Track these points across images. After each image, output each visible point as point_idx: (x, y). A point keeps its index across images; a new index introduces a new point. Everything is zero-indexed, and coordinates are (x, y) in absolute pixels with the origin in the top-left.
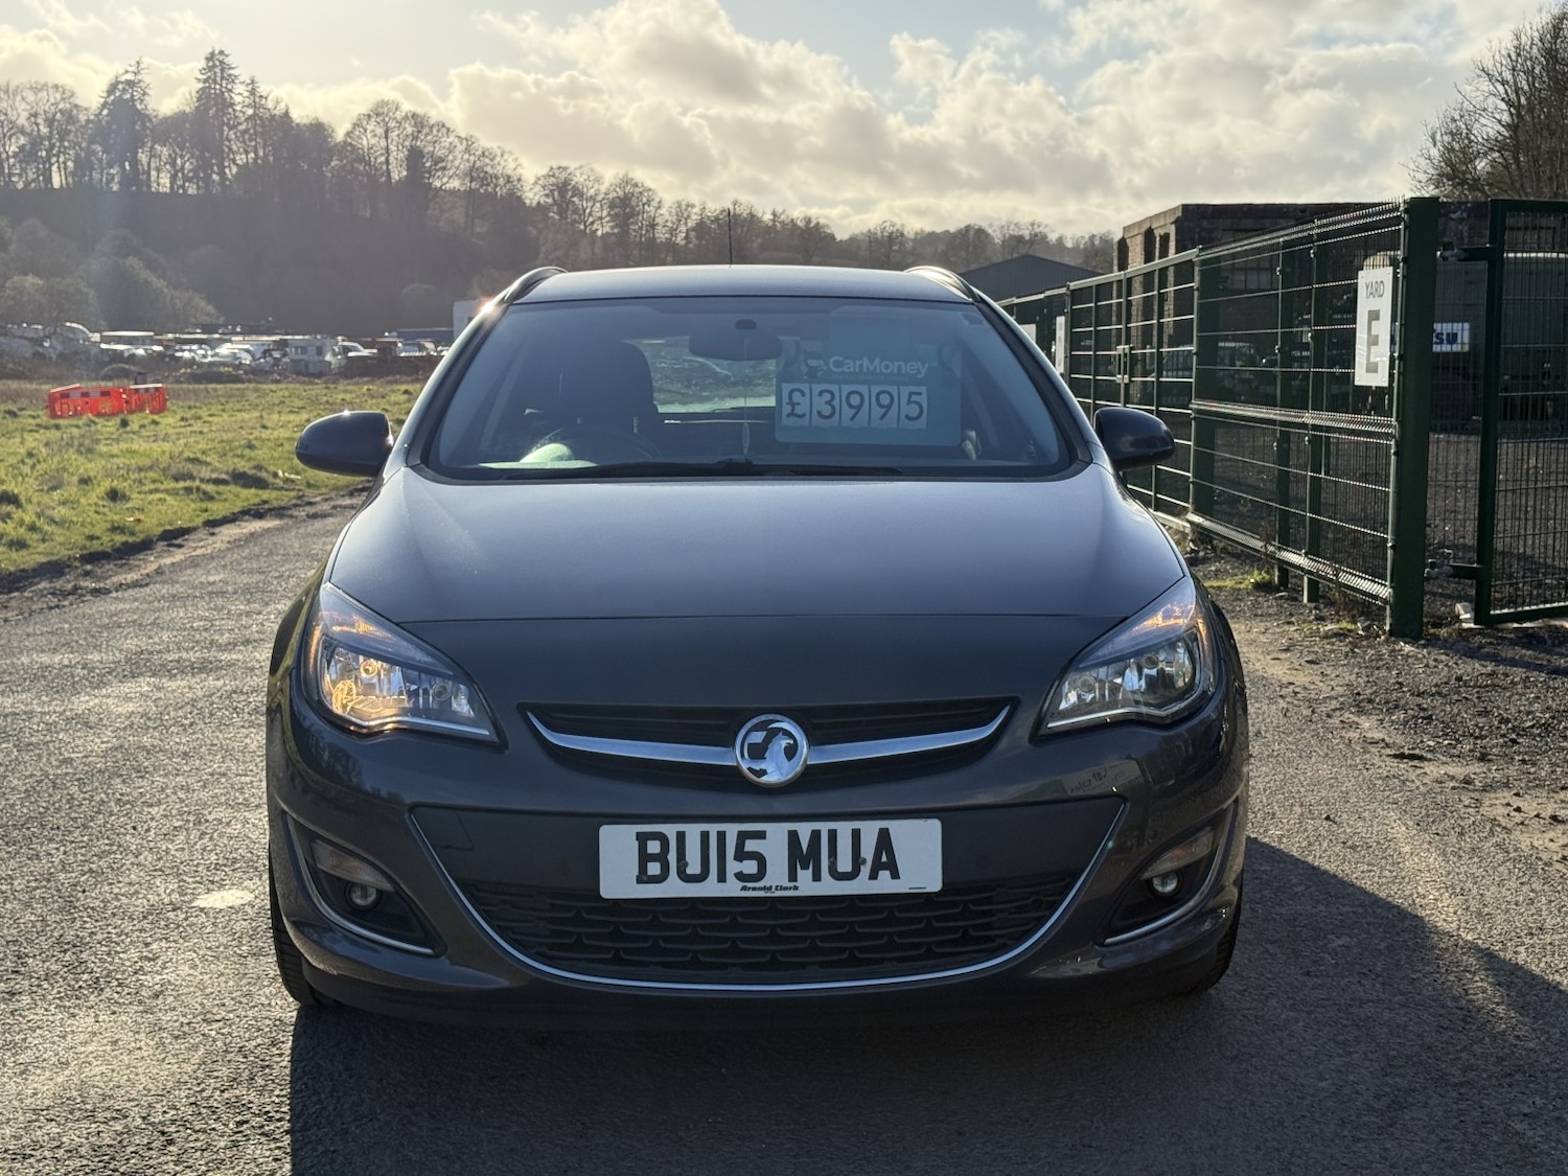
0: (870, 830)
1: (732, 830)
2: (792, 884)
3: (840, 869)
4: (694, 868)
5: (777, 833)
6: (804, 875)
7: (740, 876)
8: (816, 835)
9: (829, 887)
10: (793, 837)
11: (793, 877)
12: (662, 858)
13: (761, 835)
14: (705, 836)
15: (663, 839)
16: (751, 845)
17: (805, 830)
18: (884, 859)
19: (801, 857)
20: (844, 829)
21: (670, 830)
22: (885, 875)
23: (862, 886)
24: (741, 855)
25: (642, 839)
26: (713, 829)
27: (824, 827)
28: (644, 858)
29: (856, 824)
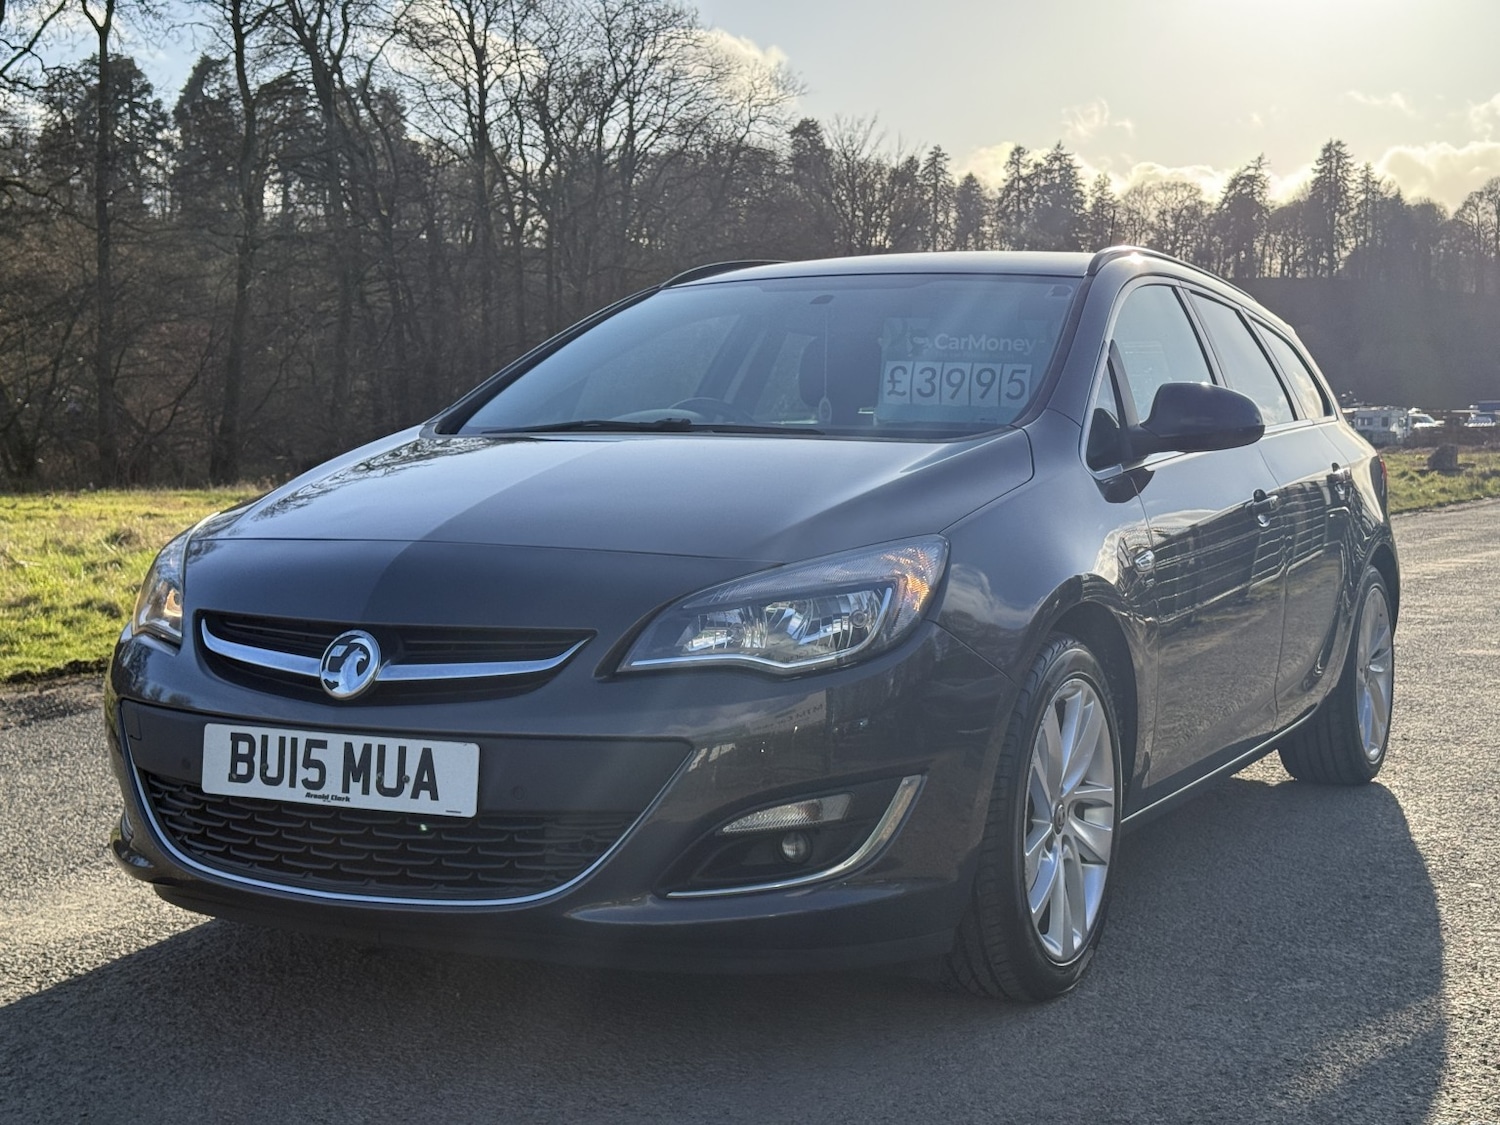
0: (415, 748)
1: (303, 736)
2: (344, 795)
3: (386, 785)
4: (272, 772)
5: (336, 742)
6: (356, 787)
7: (307, 783)
8: (367, 748)
9: (375, 802)
10: (349, 747)
11: (346, 789)
12: (248, 759)
13: (323, 745)
14: (282, 740)
15: (249, 739)
16: (316, 754)
17: (358, 742)
18: (426, 779)
19: (356, 769)
20: (392, 745)
21: (257, 732)
22: (425, 794)
23: (403, 804)
24: (309, 763)
25: (236, 738)
26: (289, 734)
27: (375, 741)
28: (236, 758)
29: (403, 742)
